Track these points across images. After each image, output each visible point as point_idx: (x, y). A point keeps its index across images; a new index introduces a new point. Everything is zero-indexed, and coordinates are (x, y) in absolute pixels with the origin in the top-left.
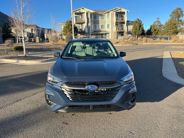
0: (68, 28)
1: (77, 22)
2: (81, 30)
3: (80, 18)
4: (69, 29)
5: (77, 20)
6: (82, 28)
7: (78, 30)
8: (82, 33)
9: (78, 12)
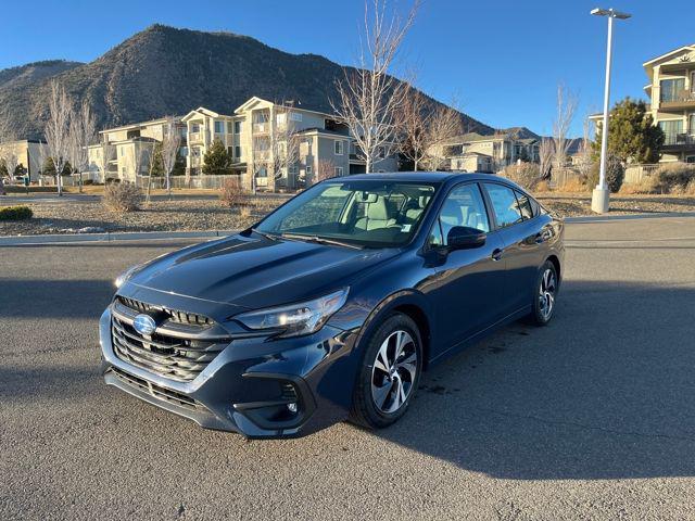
0: (616, 132)
1: (666, 105)
2: (681, 137)
3: (687, 88)
4: (622, 135)
5: (670, 97)
6: (690, 131)
7: (663, 137)
8: (686, 153)
9: (677, 61)
